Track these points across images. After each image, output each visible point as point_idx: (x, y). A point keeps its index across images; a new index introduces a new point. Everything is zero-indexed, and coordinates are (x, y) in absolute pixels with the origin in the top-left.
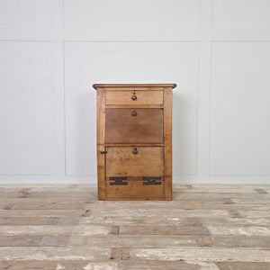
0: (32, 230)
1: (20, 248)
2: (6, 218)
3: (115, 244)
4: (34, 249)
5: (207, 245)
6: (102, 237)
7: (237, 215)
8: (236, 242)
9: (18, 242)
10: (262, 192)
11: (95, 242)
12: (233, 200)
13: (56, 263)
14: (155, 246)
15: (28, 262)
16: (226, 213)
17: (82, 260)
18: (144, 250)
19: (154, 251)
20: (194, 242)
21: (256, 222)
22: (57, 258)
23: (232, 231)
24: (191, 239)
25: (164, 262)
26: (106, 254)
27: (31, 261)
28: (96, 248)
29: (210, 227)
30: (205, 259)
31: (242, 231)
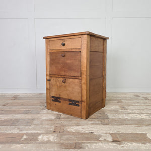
0: (14, 117)
1: (6, 127)
2: (2, 111)
3: (57, 124)
4: (13, 127)
5: (106, 124)
6: (51, 120)
7: (124, 108)
8: (122, 122)
9: (5, 123)
10: (137, 96)
11: (47, 123)
12: (122, 101)
13: (23, 135)
14: (78, 125)
15: (8, 134)
16: (118, 107)
17: (38, 133)
18: (72, 127)
19: (78, 127)
20: (100, 122)
21: (133, 112)
22: (25, 132)
23: (120, 116)
24: (98, 121)
25: (82, 134)
26: (51, 129)
27: (10, 134)
28: (47, 126)
29: (109, 115)
30: (104, 132)
31: (125, 117)
